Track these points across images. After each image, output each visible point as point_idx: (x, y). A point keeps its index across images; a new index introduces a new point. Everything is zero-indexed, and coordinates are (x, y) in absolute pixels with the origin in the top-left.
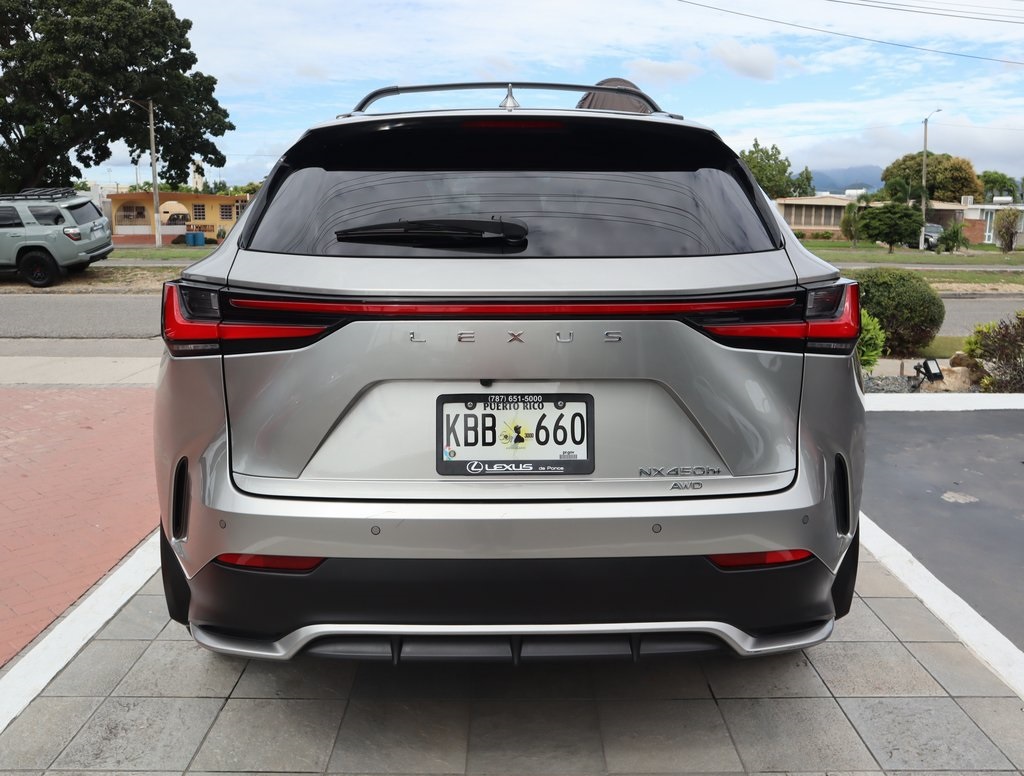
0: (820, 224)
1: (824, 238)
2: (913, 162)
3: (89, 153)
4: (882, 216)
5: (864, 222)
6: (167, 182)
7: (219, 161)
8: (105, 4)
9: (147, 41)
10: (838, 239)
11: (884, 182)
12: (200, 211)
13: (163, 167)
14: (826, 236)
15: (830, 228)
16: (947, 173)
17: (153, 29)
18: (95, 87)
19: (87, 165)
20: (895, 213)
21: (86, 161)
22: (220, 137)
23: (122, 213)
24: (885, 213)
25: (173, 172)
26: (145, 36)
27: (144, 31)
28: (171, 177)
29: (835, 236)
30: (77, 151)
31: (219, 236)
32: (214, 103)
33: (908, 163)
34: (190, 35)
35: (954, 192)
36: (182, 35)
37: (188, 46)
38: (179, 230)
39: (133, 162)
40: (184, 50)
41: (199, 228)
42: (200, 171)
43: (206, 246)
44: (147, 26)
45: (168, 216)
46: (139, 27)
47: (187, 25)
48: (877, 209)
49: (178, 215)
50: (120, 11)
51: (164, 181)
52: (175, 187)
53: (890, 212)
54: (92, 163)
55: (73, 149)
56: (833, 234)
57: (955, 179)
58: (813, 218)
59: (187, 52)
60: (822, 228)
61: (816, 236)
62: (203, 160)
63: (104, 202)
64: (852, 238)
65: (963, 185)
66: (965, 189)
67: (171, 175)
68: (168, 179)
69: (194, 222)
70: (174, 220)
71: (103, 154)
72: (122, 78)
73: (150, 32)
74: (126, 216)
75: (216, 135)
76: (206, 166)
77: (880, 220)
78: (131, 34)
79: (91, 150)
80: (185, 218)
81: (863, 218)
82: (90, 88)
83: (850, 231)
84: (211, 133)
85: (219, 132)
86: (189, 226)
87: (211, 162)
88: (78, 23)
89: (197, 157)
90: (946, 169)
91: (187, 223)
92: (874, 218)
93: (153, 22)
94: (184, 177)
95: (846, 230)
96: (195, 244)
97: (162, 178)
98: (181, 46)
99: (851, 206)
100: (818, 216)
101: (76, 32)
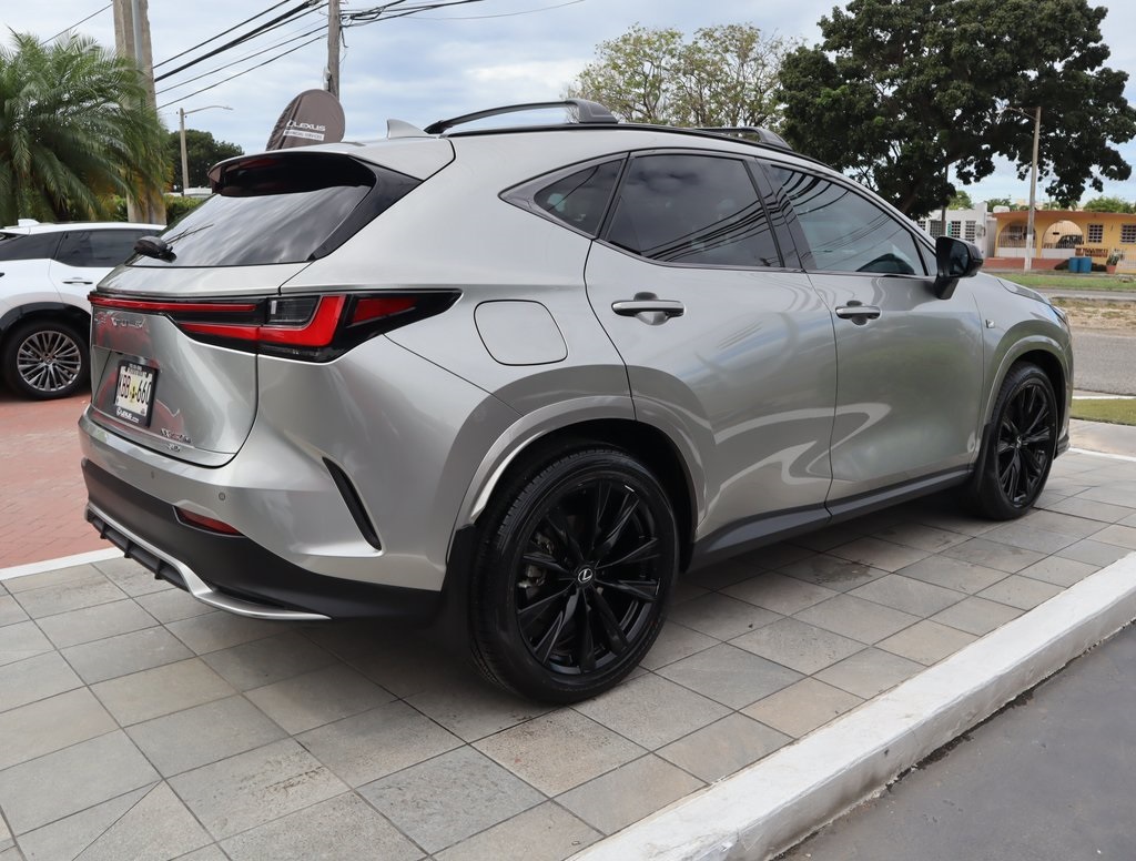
3: (971, 168)
6: (1057, 199)
7: (1123, 173)
8: (999, 5)
9: (1041, 40)
12: (1096, 232)
13: (1054, 182)
17: (1050, 25)
18: (975, 97)
19: (967, 182)
21: (965, 178)
22: (1123, 144)
23: (1008, 234)
25: (1064, 188)
26: (1040, 33)
27: (1039, 29)
28: (1061, 192)
30: (957, 167)
31: (1109, 262)
32: (1122, 104)
34: (1103, 26)
36: (1093, 27)
37: (1098, 38)
38: (1067, 254)
39: (1019, 177)
40: (1092, 45)
41: (1091, 253)
42: (1098, 185)
43: (1094, 273)
44: (1044, 22)
45: (1058, 238)
46: (1034, 25)
47: (1101, 13)
49: (1071, 237)
50: (1015, 10)
51: (1054, 198)
52: (1065, 204)
54: (972, 179)
55: (954, 164)
59: (1099, 44)
62: (1102, 173)
63: (989, 222)
67: (1061, 191)
68: (1057, 195)
69: (1087, 245)
70: (1064, 242)
71: (986, 169)
72: (1006, 85)
73: (1047, 29)
74: (1012, 238)
75: (1118, 142)
76: (1104, 179)
78: (1024, 34)
79: (973, 165)
80: (1078, 240)
82: (969, 99)
84: (1112, 139)
85: (1121, 138)
86: (1078, 250)
87: (1112, 175)
88: (965, 30)
89: (1095, 169)
91: (1077, 246)
93: (1052, 17)
94: (1076, 192)
96: (1079, 271)
97: (1050, 195)
98: (1087, 40)
101: (961, 41)
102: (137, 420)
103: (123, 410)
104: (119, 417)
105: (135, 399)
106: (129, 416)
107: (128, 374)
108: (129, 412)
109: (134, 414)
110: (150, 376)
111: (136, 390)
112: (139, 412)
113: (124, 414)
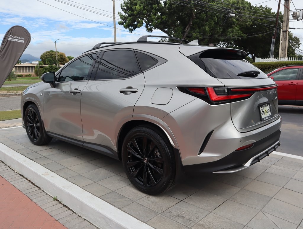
0: (27, 72)
1: (29, 76)
2: (49, 53)
4: (49, 69)
5: (44, 71)
10: (33, 76)
11: (41, 59)
14: (30, 76)
15: (30, 73)
16: (59, 57)
20: (53, 68)
24: (50, 68)
29: (32, 76)
33: (48, 54)
35: (61, 62)
48: (47, 67)
53: (51, 68)
56: (31, 75)
57: (61, 58)
58: (24, 70)
60: (28, 73)
61: (26, 76)
64: (38, 76)
65: (64, 60)
66: (64, 61)
77: (48, 70)
81: (43, 70)
83: (38, 74)
90: (58, 56)
92: (47, 70)
95: (36, 74)
99: (37, 66)
100: (26, 70)
102: (270, 117)
103: (265, 118)
104: (266, 120)
105: (267, 113)
106: (268, 118)
107: (262, 108)
108: (267, 117)
109: (269, 116)
110: (269, 105)
111: (266, 111)
112: (269, 115)
113: (266, 119)
